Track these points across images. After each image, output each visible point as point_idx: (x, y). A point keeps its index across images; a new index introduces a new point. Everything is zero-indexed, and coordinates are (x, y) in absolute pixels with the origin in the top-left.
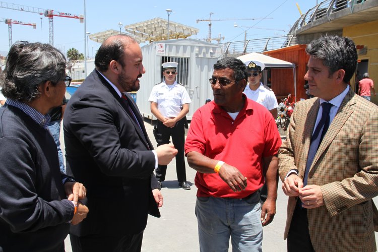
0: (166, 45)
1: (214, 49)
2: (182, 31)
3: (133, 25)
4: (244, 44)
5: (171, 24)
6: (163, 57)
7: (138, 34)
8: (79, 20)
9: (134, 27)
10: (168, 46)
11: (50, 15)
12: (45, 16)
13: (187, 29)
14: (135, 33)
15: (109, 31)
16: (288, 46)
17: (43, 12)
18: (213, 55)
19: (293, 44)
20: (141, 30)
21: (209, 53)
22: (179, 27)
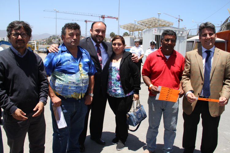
0: (158, 29)
1: (183, 32)
2: (165, 24)
3: (141, 21)
4: (197, 30)
5: (160, 20)
6: (156, 35)
7: (144, 25)
8: (116, 19)
9: (142, 22)
10: (159, 30)
11: (103, 17)
12: (101, 18)
13: (168, 22)
14: (142, 25)
15: (129, 24)
16: (222, 31)
17: (100, 16)
18: (182, 35)
19: (225, 30)
20: (145, 23)
21: (180, 34)
22: (164, 21)
